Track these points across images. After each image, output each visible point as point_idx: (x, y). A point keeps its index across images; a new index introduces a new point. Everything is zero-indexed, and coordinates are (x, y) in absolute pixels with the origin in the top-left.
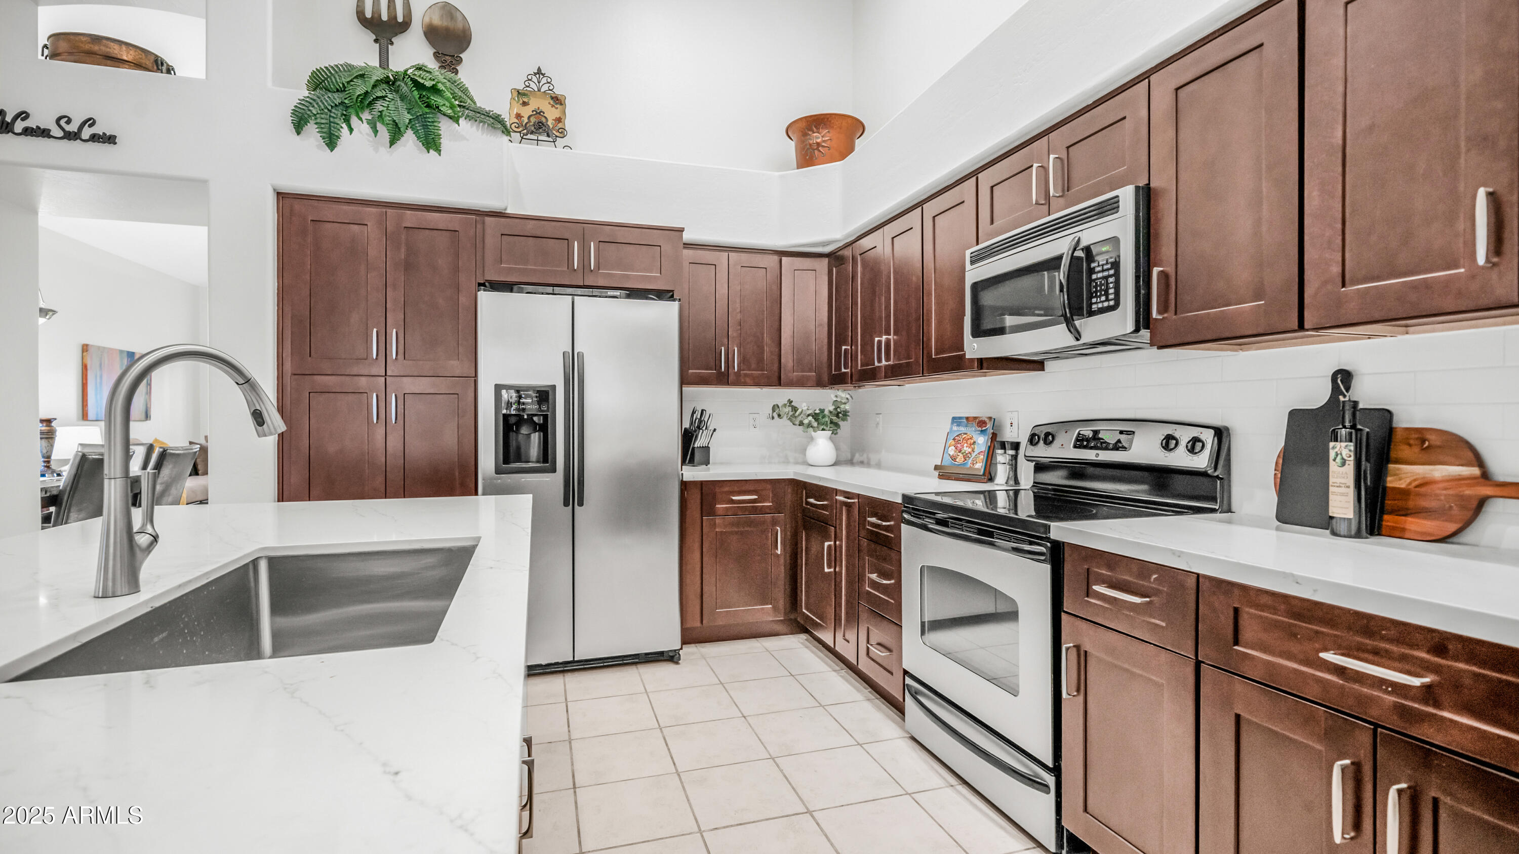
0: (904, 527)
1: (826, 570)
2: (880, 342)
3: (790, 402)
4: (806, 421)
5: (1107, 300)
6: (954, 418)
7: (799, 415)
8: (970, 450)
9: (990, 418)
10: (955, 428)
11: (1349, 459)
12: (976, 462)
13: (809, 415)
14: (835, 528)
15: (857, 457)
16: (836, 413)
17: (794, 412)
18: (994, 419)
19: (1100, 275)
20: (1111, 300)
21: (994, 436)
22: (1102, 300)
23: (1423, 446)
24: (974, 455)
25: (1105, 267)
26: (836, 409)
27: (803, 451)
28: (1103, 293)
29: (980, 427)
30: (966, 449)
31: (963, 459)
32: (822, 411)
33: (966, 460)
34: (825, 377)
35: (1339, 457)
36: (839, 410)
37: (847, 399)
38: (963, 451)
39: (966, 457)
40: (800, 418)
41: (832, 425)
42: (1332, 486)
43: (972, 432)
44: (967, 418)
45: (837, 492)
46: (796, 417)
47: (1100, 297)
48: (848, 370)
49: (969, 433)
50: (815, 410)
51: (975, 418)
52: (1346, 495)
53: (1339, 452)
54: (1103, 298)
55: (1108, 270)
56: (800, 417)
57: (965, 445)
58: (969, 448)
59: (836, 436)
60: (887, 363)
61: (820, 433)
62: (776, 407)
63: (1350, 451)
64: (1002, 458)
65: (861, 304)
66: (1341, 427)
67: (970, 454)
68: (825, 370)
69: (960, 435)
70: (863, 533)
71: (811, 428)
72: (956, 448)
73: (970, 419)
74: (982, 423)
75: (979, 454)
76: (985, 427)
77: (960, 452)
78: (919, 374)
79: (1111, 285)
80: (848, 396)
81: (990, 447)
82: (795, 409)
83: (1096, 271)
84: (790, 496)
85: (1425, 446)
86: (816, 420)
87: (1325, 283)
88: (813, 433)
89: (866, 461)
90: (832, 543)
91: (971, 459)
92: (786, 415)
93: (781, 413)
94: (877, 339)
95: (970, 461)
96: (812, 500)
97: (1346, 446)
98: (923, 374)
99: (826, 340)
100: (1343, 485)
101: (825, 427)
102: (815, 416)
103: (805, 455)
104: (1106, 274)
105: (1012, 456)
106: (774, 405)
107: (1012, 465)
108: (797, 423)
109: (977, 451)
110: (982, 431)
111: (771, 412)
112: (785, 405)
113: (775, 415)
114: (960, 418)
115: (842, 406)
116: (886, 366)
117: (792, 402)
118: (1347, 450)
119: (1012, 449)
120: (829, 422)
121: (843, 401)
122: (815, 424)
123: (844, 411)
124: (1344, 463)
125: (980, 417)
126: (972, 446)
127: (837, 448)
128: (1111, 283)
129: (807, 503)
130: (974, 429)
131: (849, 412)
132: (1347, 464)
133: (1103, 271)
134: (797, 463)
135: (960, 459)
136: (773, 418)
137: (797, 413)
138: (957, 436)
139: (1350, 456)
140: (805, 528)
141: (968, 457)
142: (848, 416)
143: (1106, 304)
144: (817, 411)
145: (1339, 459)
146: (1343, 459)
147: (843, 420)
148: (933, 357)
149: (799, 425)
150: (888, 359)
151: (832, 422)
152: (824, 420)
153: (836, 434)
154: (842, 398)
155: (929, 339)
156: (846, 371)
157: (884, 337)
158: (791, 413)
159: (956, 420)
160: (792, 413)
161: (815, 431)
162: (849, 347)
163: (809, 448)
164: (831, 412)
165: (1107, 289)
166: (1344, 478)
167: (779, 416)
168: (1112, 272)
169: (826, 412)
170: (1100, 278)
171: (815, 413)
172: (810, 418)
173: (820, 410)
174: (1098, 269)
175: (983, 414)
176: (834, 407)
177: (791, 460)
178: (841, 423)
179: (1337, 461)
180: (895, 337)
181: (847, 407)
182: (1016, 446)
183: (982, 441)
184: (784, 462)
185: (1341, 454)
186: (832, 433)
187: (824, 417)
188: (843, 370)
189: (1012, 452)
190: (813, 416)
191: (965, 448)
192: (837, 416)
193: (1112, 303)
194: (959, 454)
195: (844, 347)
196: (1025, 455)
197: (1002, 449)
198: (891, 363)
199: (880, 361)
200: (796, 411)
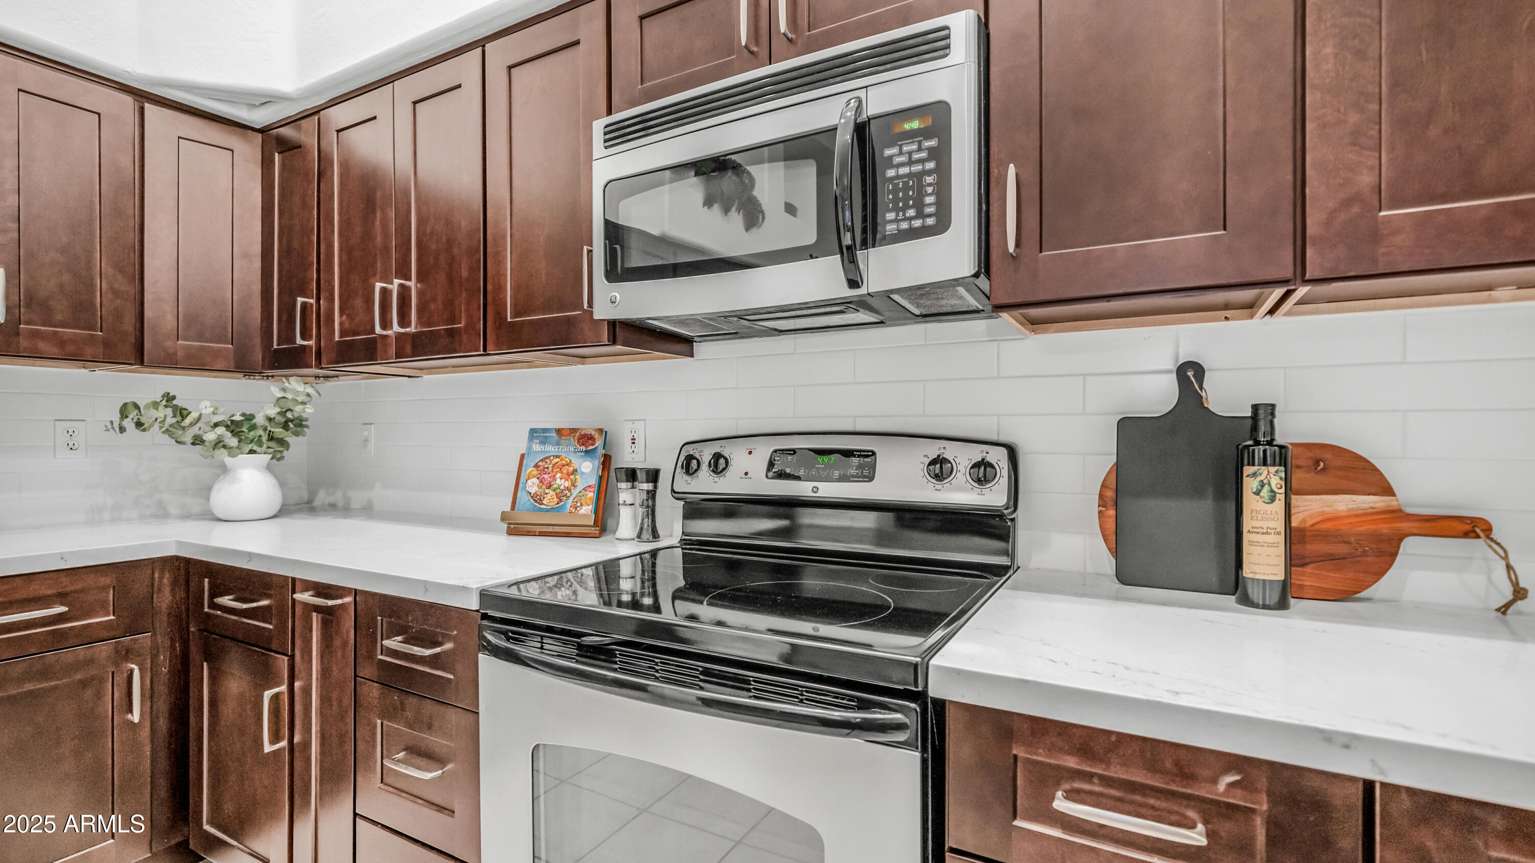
0: (484, 659)
1: (268, 748)
2: (385, 293)
3: (169, 398)
4: (211, 436)
5: (920, 215)
6: (533, 431)
7: (192, 424)
8: (567, 484)
9: (601, 431)
10: (537, 447)
11: (1280, 491)
12: (582, 505)
13: (216, 425)
14: (292, 657)
15: (322, 497)
16: (284, 420)
17: (180, 418)
18: (606, 432)
19: (904, 170)
20: (929, 216)
21: (607, 460)
22: (907, 215)
23: (1316, 469)
24: (575, 492)
25: (916, 156)
26: (283, 413)
27: (206, 491)
28: (911, 203)
29: (583, 444)
30: (561, 482)
31: (556, 500)
32: (249, 418)
33: (561, 501)
34: (257, 355)
35: (1266, 488)
36: (289, 415)
37: (308, 395)
38: (555, 486)
39: (561, 496)
40: (194, 430)
41: (272, 444)
42: (1249, 532)
43: (569, 452)
44: (559, 431)
45: (295, 584)
46: (184, 428)
47: (904, 209)
48: (312, 343)
49: (563, 455)
50: (233, 416)
51: (573, 431)
52: (1271, 545)
53: (1265, 481)
54: (911, 213)
55: (922, 161)
56: (196, 428)
57: (559, 475)
58: (567, 480)
59: (282, 462)
60: (402, 330)
61: (244, 458)
62: (130, 407)
63: (1281, 479)
64: (625, 494)
65: (340, 222)
66: (1250, 443)
67: (570, 490)
68: (257, 341)
69: (546, 458)
70: (367, 671)
71: (222, 450)
72: (541, 482)
73: (564, 432)
74: (586, 439)
75: (585, 489)
76: (593, 445)
77: (548, 488)
78: (478, 350)
79: (930, 190)
80: (310, 390)
81: (601, 478)
82: (182, 413)
83: (894, 163)
84: (167, 591)
85: (1319, 468)
86: (235, 433)
87: (1347, 203)
88: (228, 460)
89: (340, 503)
90: (284, 688)
91: (571, 499)
92: (157, 425)
93: (143, 420)
94: (379, 285)
95: (570, 502)
96: (226, 600)
97: (1277, 472)
98: (485, 350)
99: (257, 288)
100: (1272, 531)
101: (255, 448)
102: (234, 427)
103: (208, 499)
104: (917, 168)
105: (648, 492)
106: (125, 405)
107: (648, 507)
108: (188, 437)
109: (580, 485)
110: (587, 452)
111: (116, 418)
112: (155, 405)
113: (129, 424)
114: (545, 430)
115: (298, 408)
116: (399, 336)
117: (174, 398)
118: (1277, 478)
119: (648, 481)
120: (265, 438)
121: (300, 399)
122: (233, 442)
123: (297, 418)
124: (1273, 499)
125: (582, 430)
126: (572, 477)
127: (283, 484)
128: (930, 185)
129: (213, 606)
130: (572, 449)
131: (307, 420)
132: (1277, 499)
133: (910, 163)
134: (187, 516)
135: (550, 499)
136: (122, 429)
137: (187, 421)
138: (542, 460)
139: (1281, 488)
140: (209, 656)
141: (565, 495)
142: (307, 427)
143: (917, 223)
144: (238, 418)
145: (1265, 492)
146: (1272, 491)
147: (296, 434)
148: (509, 320)
149: (193, 444)
150: (404, 320)
151: (271, 438)
152: (252, 433)
153: (282, 458)
154: (297, 393)
155: (500, 288)
156: (305, 343)
157: (397, 282)
158: (171, 420)
159: (535, 434)
160: (174, 420)
161: (232, 455)
162: (312, 301)
163: (216, 488)
164: (270, 420)
165: (921, 194)
166: (1273, 520)
167: (139, 424)
168: (931, 165)
169: (260, 420)
170: (904, 176)
171: (232, 421)
172: (221, 430)
173: (243, 415)
174: (898, 160)
175: (587, 424)
176: (278, 410)
177: (174, 511)
178: (291, 439)
179: (1262, 494)
180: (418, 285)
181: (309, 410)
182: (653, 476)
183: (588, 468)
184: (155, 516)
185: (1269, 484)
186: (272, 459)
187: (253, 428)
188: (299, 341)
189: (649, 486)
190: (227, 426)
191: (558, 481)
192: (285, 426)
193: (930, 221)
194: (547, 491)
195: (300, 300)
196: (673, 491)
197: (628, 481)
198: (412, 329)
199: (386, 324)
200: (183, 417)
